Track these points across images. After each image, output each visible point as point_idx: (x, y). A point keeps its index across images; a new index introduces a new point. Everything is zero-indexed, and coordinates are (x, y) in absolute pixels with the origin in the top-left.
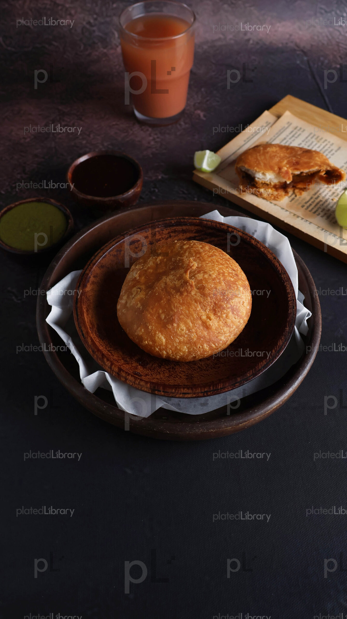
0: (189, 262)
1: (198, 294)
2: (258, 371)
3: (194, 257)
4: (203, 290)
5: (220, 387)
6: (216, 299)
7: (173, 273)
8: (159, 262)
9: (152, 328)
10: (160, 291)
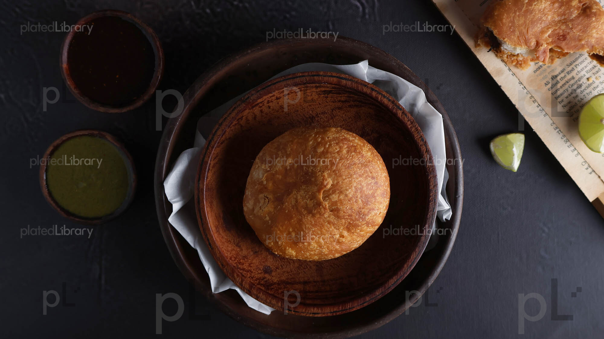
0: (323, 180)
1: (332, 216)
2: (388, 289)
3: (329, 171)
4: (337, 213)
5: (349, 306)
6: (352, 220)
7: (304, 188)
8: (288, 168)
9: (282, 243)
10: (291, 208)
